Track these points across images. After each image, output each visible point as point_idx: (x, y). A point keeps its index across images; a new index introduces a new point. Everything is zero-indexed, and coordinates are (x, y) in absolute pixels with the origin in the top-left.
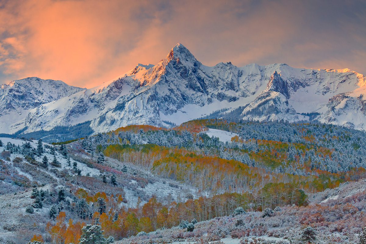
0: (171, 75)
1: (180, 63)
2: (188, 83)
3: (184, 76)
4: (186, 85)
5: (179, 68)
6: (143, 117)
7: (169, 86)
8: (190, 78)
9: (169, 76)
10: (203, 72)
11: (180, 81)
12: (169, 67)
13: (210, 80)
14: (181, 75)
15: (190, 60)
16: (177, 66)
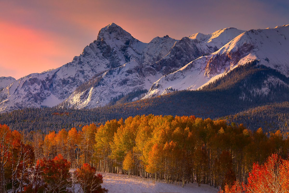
0: (89, 56)
1: (104, 42)
2: (110, 63)
3: (106, 56)
4: (107, 65)
5: (103, 48)
6: (8, 102)
7: (81, 67)
8: (113, 57)
9: (87, 57)
10: (133, 50)
11: (101, 61)
12: (91, 48)
13: (137, 57)
14: (103, 55)
15: (122, 38)
16: (101, 46)
